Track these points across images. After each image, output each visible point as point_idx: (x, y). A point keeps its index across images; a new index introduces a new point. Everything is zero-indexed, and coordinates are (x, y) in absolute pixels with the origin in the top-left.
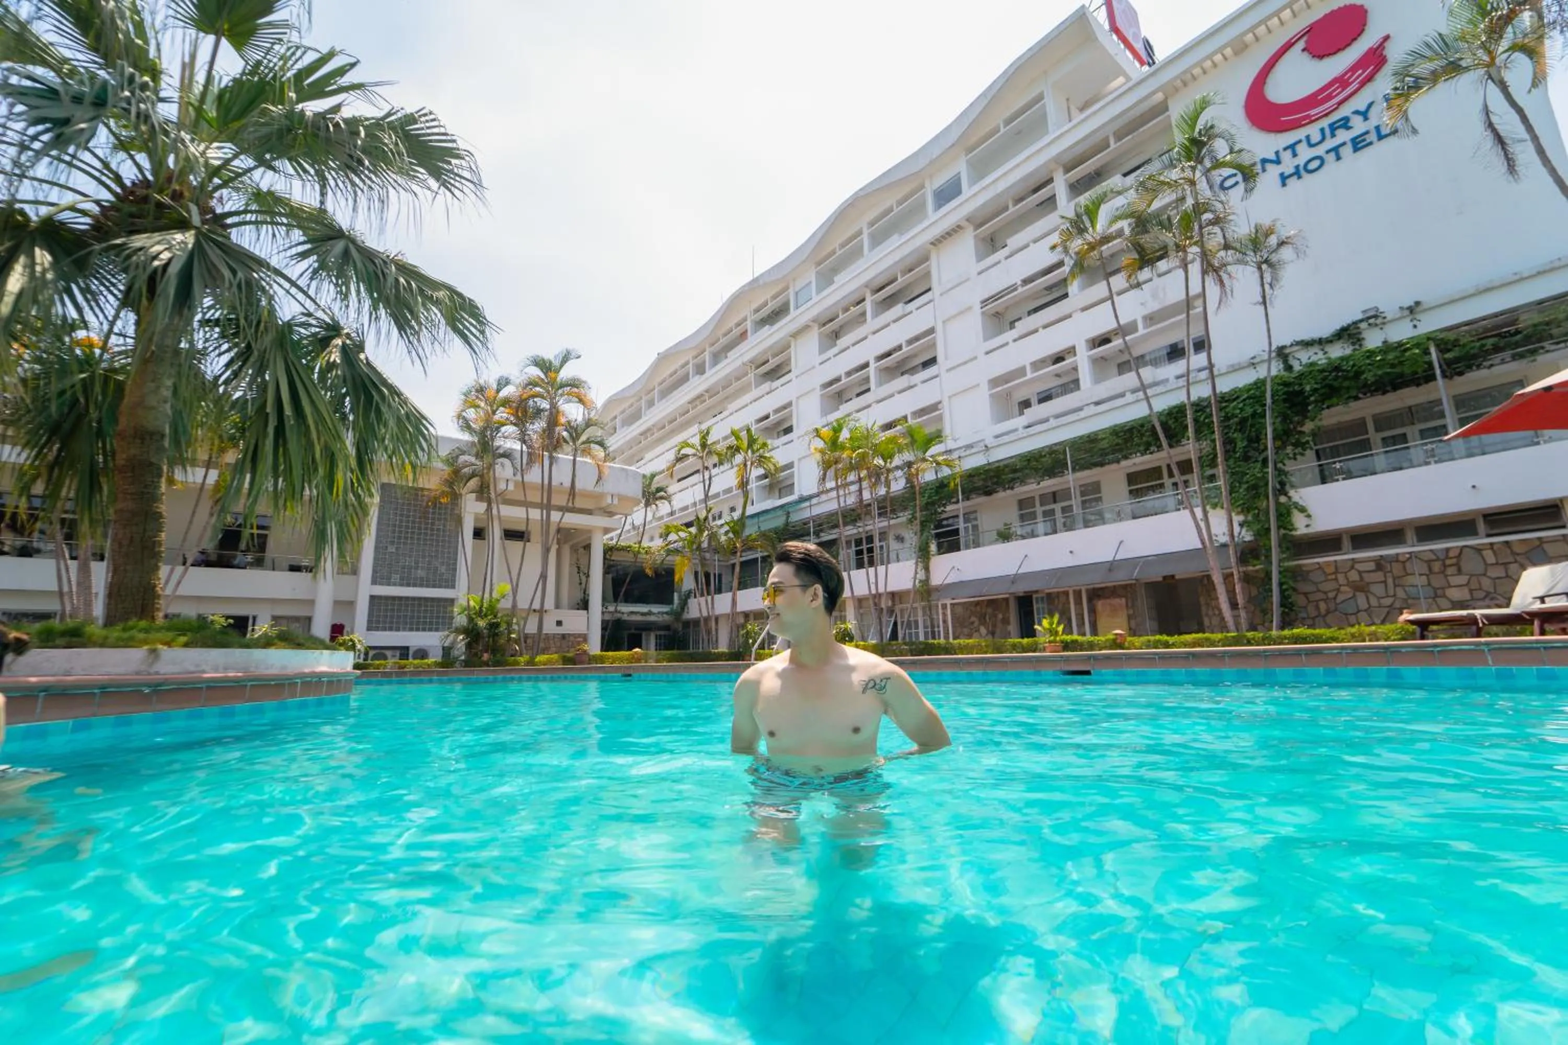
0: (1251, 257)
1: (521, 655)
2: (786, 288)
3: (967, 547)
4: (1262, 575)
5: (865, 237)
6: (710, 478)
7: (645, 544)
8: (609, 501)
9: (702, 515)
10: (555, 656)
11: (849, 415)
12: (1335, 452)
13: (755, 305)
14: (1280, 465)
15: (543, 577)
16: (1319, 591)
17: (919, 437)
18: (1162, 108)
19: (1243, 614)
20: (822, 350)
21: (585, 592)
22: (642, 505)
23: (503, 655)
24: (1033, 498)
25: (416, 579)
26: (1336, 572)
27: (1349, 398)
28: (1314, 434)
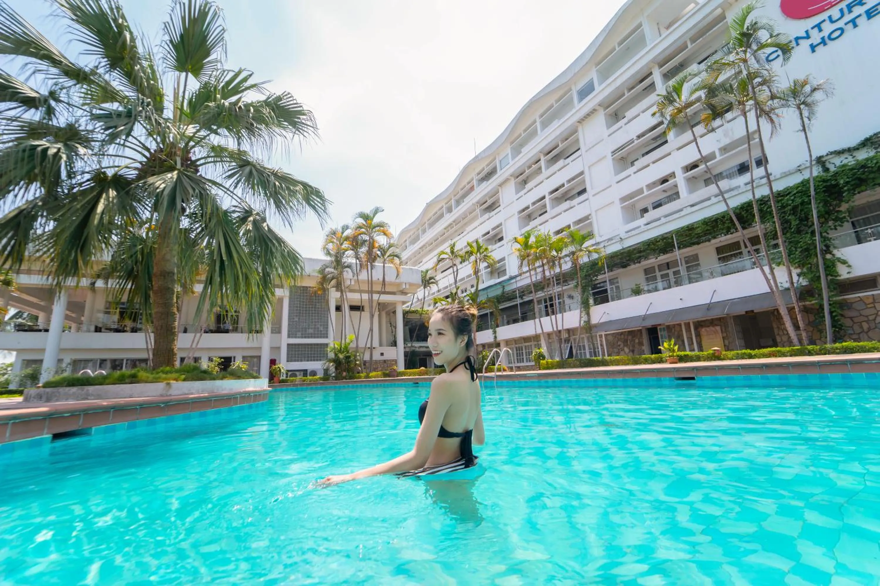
0: (792, 102)
1: (362, 373)
2: (495, 159)
3: (613, 300)
4: (817, 307)
5: (538, 124)
6: (457, 270)
7: (426, 308)
8: (404, 287)
9: (454, 291)
10: (379, 373)
11: (534, 228)
12: (867, 222)
13: (477, 170)
14: (824, 234)
15: (371, 330)
16: (861, 315)
17: (577, 237)
18: (722, 17)
19: (804, 334)
20: (517, 192)
21: (395, 337)
22: (422, 287)
23: (353, 373)
24: (654, 267)
25: (309, 334)
26: (874, 302)
27: (875, 185)
28: (850, 211)
